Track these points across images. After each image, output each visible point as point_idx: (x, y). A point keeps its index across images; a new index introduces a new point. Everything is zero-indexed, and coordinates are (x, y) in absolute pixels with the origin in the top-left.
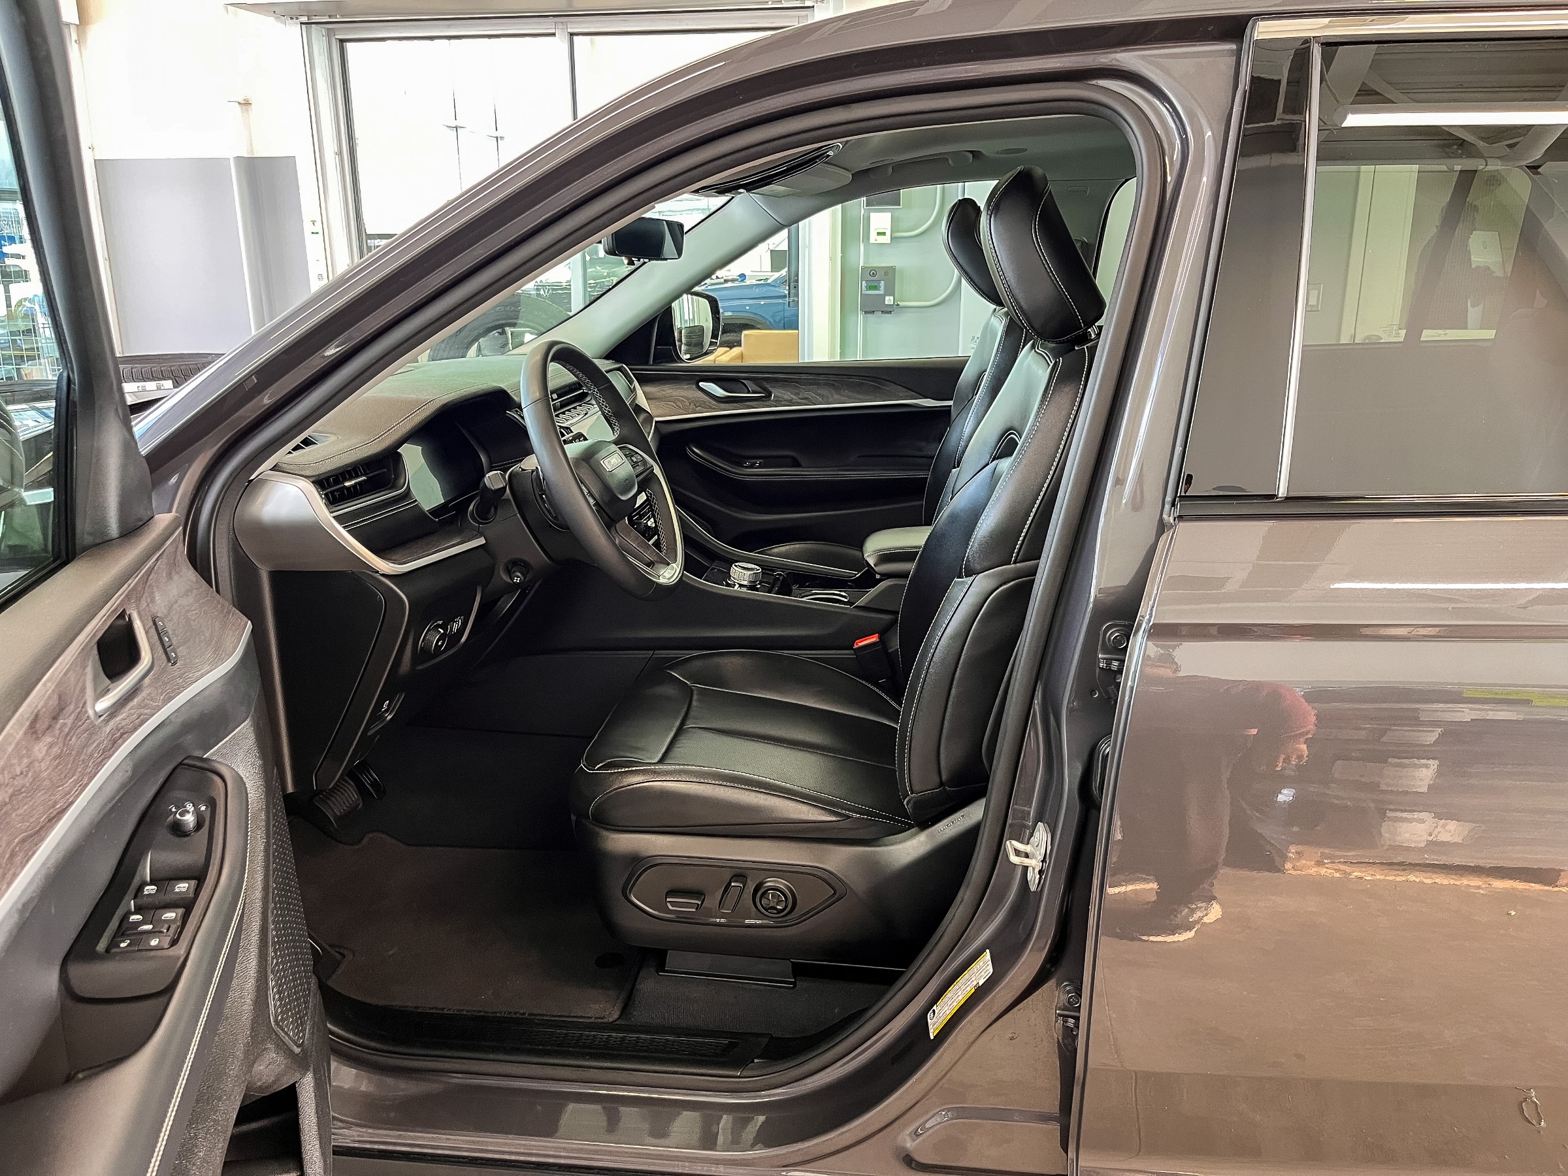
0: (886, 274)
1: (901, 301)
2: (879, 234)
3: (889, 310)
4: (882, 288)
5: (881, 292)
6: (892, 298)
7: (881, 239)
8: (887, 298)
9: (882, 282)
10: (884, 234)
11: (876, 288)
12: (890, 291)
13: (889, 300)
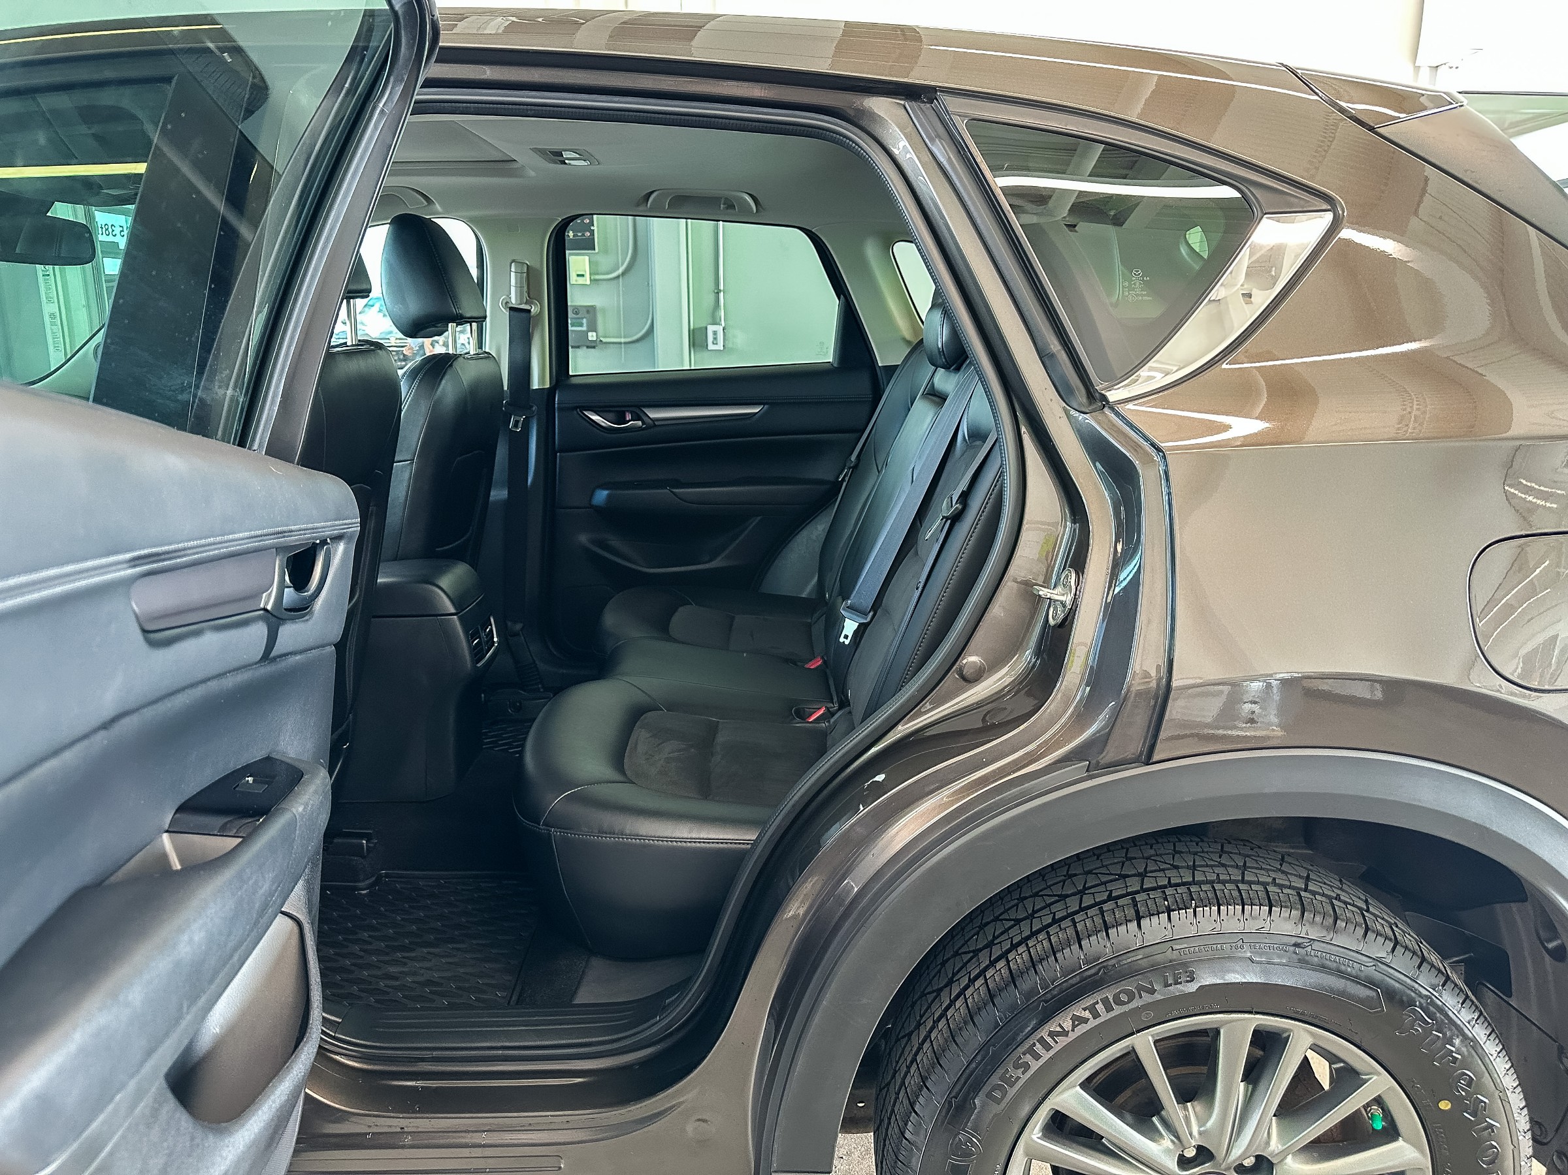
0: (588, 312)
1: (603, 337)
2: (578, 275)
3: (593, 344)
4: (585, 325)
5: (584, 328)
6: (594, 334)
7: (581, 281)
8: (590, 334)
9: (585, 320)
10: (583, 275)
11: (581, 325)
12: (593, 327)
13: (592, 336)
